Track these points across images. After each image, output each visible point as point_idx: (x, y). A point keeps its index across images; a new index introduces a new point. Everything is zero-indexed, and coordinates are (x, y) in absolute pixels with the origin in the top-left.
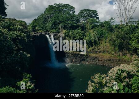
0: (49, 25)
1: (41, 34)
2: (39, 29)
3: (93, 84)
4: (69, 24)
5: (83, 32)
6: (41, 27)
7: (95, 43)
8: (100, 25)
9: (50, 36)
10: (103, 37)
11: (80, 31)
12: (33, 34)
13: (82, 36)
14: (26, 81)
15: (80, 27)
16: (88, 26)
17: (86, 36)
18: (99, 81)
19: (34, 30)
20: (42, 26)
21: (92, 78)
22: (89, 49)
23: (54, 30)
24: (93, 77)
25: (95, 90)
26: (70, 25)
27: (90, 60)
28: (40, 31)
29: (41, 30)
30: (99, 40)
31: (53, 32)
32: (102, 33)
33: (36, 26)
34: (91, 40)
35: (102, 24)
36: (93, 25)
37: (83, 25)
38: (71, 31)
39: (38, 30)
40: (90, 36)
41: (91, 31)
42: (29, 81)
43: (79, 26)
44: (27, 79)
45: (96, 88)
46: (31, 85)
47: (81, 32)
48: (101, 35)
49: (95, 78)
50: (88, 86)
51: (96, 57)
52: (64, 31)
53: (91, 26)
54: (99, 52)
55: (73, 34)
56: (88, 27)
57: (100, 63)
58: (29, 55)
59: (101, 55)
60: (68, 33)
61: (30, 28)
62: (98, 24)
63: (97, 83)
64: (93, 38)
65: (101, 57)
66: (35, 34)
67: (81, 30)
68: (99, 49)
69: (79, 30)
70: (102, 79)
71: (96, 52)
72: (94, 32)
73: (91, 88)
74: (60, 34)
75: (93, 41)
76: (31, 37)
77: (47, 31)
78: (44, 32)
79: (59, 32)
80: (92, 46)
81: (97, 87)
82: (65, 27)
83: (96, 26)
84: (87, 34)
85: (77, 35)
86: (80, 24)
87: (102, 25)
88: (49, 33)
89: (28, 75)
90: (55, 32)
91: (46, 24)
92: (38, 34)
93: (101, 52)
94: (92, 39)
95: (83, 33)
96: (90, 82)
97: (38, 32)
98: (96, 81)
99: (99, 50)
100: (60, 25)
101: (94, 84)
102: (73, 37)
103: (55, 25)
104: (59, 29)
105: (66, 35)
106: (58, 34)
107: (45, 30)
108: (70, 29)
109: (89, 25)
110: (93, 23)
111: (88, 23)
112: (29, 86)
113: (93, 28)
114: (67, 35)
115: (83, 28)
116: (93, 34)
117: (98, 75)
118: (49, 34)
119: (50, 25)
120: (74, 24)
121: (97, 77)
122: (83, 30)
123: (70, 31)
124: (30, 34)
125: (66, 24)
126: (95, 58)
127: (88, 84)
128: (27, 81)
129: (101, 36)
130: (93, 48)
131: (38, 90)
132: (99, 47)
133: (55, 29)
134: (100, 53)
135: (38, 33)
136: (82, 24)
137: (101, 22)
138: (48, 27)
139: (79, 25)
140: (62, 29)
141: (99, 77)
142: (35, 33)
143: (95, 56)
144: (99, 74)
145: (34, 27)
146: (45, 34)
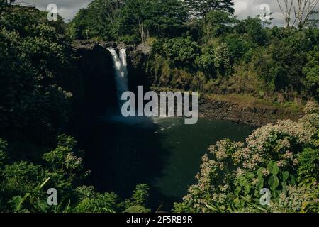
0: (116, 24)
1: (97, 47)
2: (93, 33)
3: (212, 162)
4: (164, 23)
5: (195, 43)
6: (97, 29)
7: (222, 69)
8: (235, 27)
9: (117, 52)
10: (241, 56)
11: (187, 41)
12: (78, 45)
13: (192, 53)
14: (63, 152)
15: (188, 32)
16: (207, 29)
17: (201, 54)
18: (226, 156)
19: (80, 36)
20: (100, 27)
21: (211, 148)
22: (206, 83)
23: (128, 38)
24: (213, 146)
25: (216, 174)
26: (164, 26)
27: (209, 108)
28: (95, 39)
29: (96, 35)
30: (231, 63)
31: (126, 43)
32: (240, 47)
33: (86, 26)
34: (213, 64)
35: (242, 24)
36: (218, 27)
37: (197, 26)
38: (166, 40)
39: (90, 37)
40: (210, 53)
41: (213, 41)
42: (70, 151)
43: (187, 28)
44: (67, 148)
45: (218, 170)
46: (75, 161)
47: (189, 44)
48: (237, 53)
49: (217, 148)
50: (202, 166)
51: (223, 103)
52: (151, 40)
53: (215, 29)
54: (231, 92)
55: (171, 47)
56: (208, 32)
57: (231, 117)
58: (70, 95)
59: (235, 99)
60: (160, 44)
61: (71, 32)
62: (233, 25)
63: (222, 161)
64: (217, 58)
65: (234, 102)
66: (83, 46)
67: (191, 39)
68: (230, 85)
69: (185, 37)
70: (234, 152)
71: (224, 90)
72: (220, 43)
73: (208, 170)
74: (140, 47)
75: (217, 65)
76: (73, 52)
77: (111, 39)
78: (104, 40)
79: (138, 43)
80: (215, 77)
81: (222, 167)
82: (153, 31)
83: (228, 30)
84: (204, 48)
85: (182, 51)
86: (188, 23)
87: (242, 27)
88: (116, 42)
89: (69, 139)
90: (130, 43)
91: (109, 22)
92: (90, 47)
93: (234, 90)
94: (214, 60)
95: (194, 47)
96: (205, 158)
97: (90, 40)
98: (219, 155)
99: (230, 88)
100: (141, 26)
101: (214, 162)
102: (171, 55)
103: (129, 26)
104: (140, 34)
105: (154, 50)
106: (138, 48)
107: (106, 37)
108: (165, 36)
109: (209, 26)
110: (219, 21)
111: (207, 22)
112: (70, 162)
113: (219, 33)
114: (157, 49)
115: (196, 34)
116: (219, 48)
117: (224, 142)
118: (115, 46)
119: (118, 25)
120: (175, 25)
121: (222, 148)
122: (194, 39)
123: (164, 41)
124: (72, 45)
125: (155, 24)
126: (219, 106)
127: (202, 162)
128: (66, 151)
129: (237, 55)
130: (217, 82)
131: (90, 171)
132: (232, 80)
133: (131, 34)
134: (233, 94)
135: (89, 43)
136: (192, 25)
137: (238, 21)
138: (113, 31)
139: (186, 26)
140: (146, 34)
141: (226, 148)
142: (84, 44)
143: (219, 99)
144: (228, 140)
145: (80, 29)
146: (107, 46)
